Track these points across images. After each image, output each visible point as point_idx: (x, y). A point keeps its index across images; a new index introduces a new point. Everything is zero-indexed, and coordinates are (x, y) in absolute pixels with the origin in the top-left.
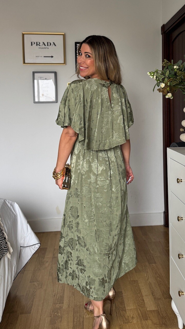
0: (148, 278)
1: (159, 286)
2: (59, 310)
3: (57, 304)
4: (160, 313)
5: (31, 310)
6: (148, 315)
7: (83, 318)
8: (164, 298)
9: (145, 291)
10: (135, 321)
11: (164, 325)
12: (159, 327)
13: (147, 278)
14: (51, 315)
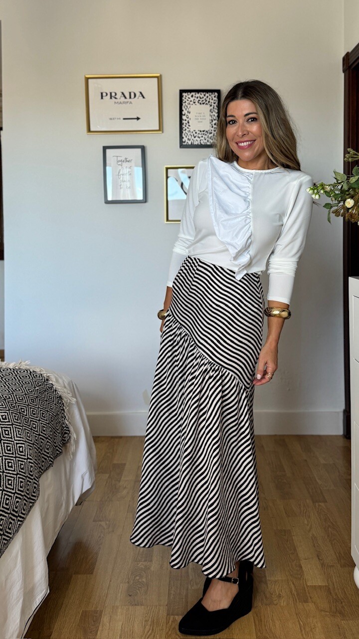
0: (311, 528)
1: (332, 544)
2: (143, 572)
3: (140, 561)
4: (332, 592)
5: (94, 569)
6: (309, 593)
7: (187, 589)
8: (341, 565)
9: (304, 550)
10: (283, 603)
11: (339, 615)
12: (329, 617)
13: (309, 527)
14: (129, 579)
